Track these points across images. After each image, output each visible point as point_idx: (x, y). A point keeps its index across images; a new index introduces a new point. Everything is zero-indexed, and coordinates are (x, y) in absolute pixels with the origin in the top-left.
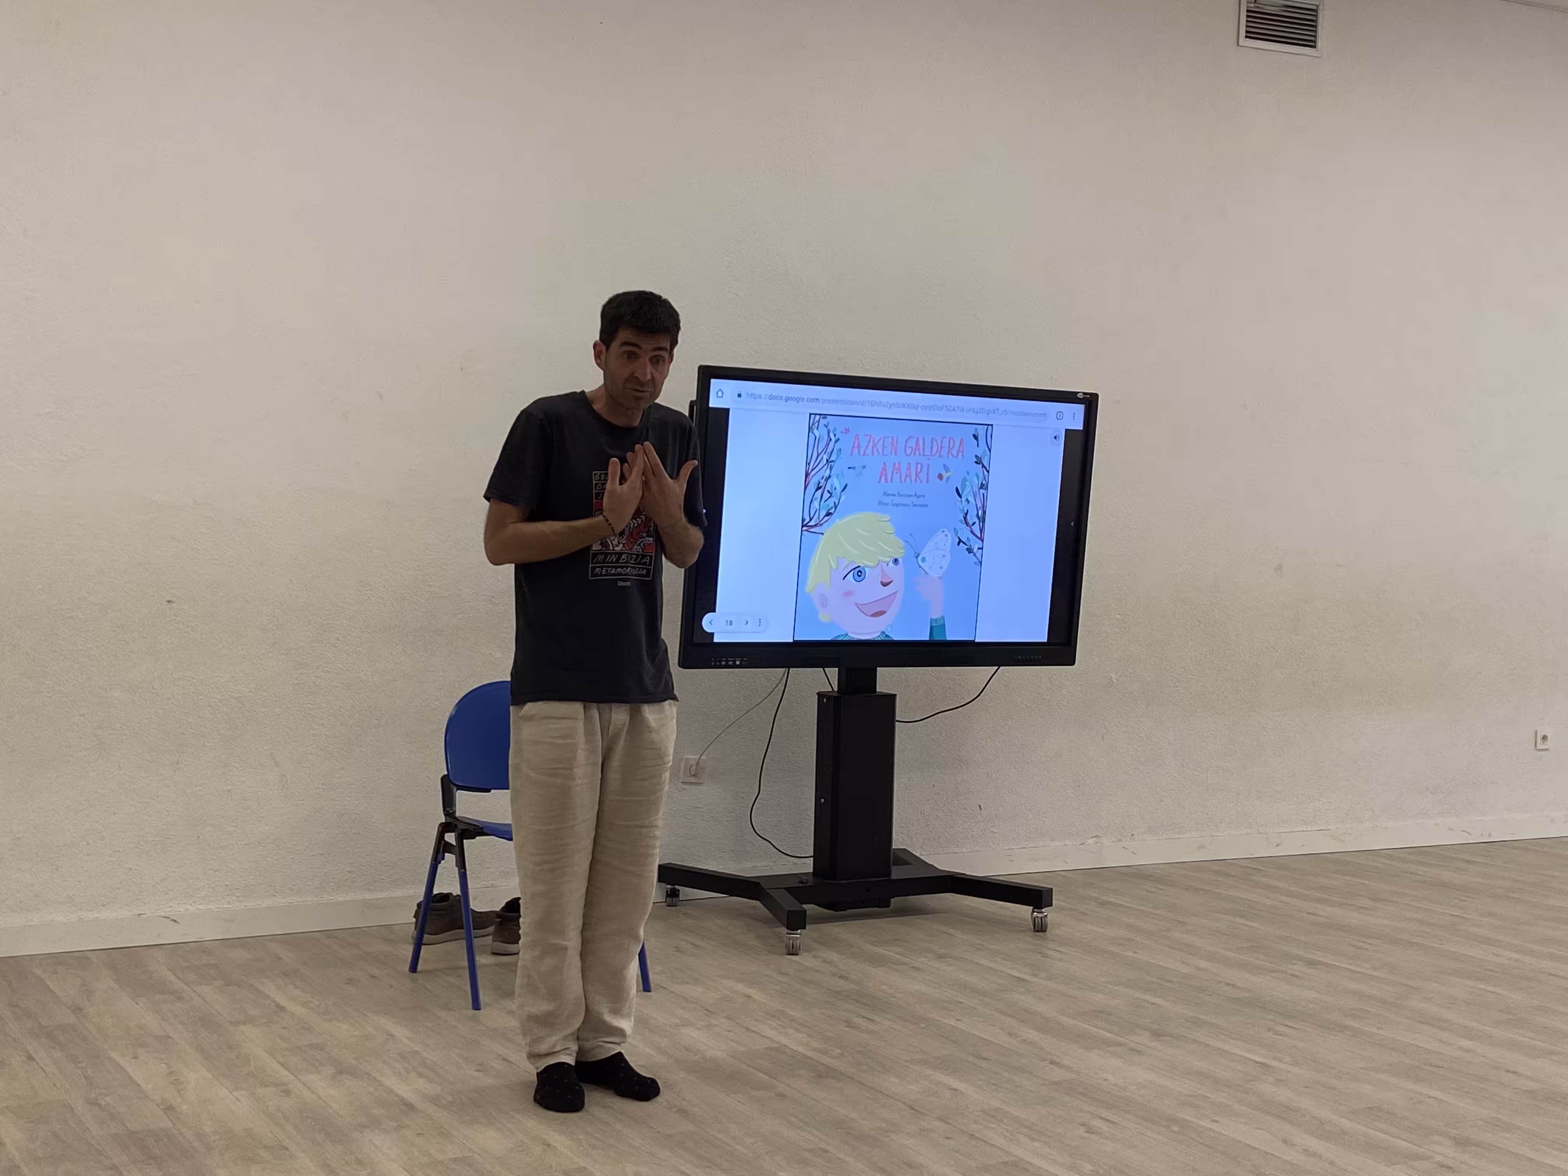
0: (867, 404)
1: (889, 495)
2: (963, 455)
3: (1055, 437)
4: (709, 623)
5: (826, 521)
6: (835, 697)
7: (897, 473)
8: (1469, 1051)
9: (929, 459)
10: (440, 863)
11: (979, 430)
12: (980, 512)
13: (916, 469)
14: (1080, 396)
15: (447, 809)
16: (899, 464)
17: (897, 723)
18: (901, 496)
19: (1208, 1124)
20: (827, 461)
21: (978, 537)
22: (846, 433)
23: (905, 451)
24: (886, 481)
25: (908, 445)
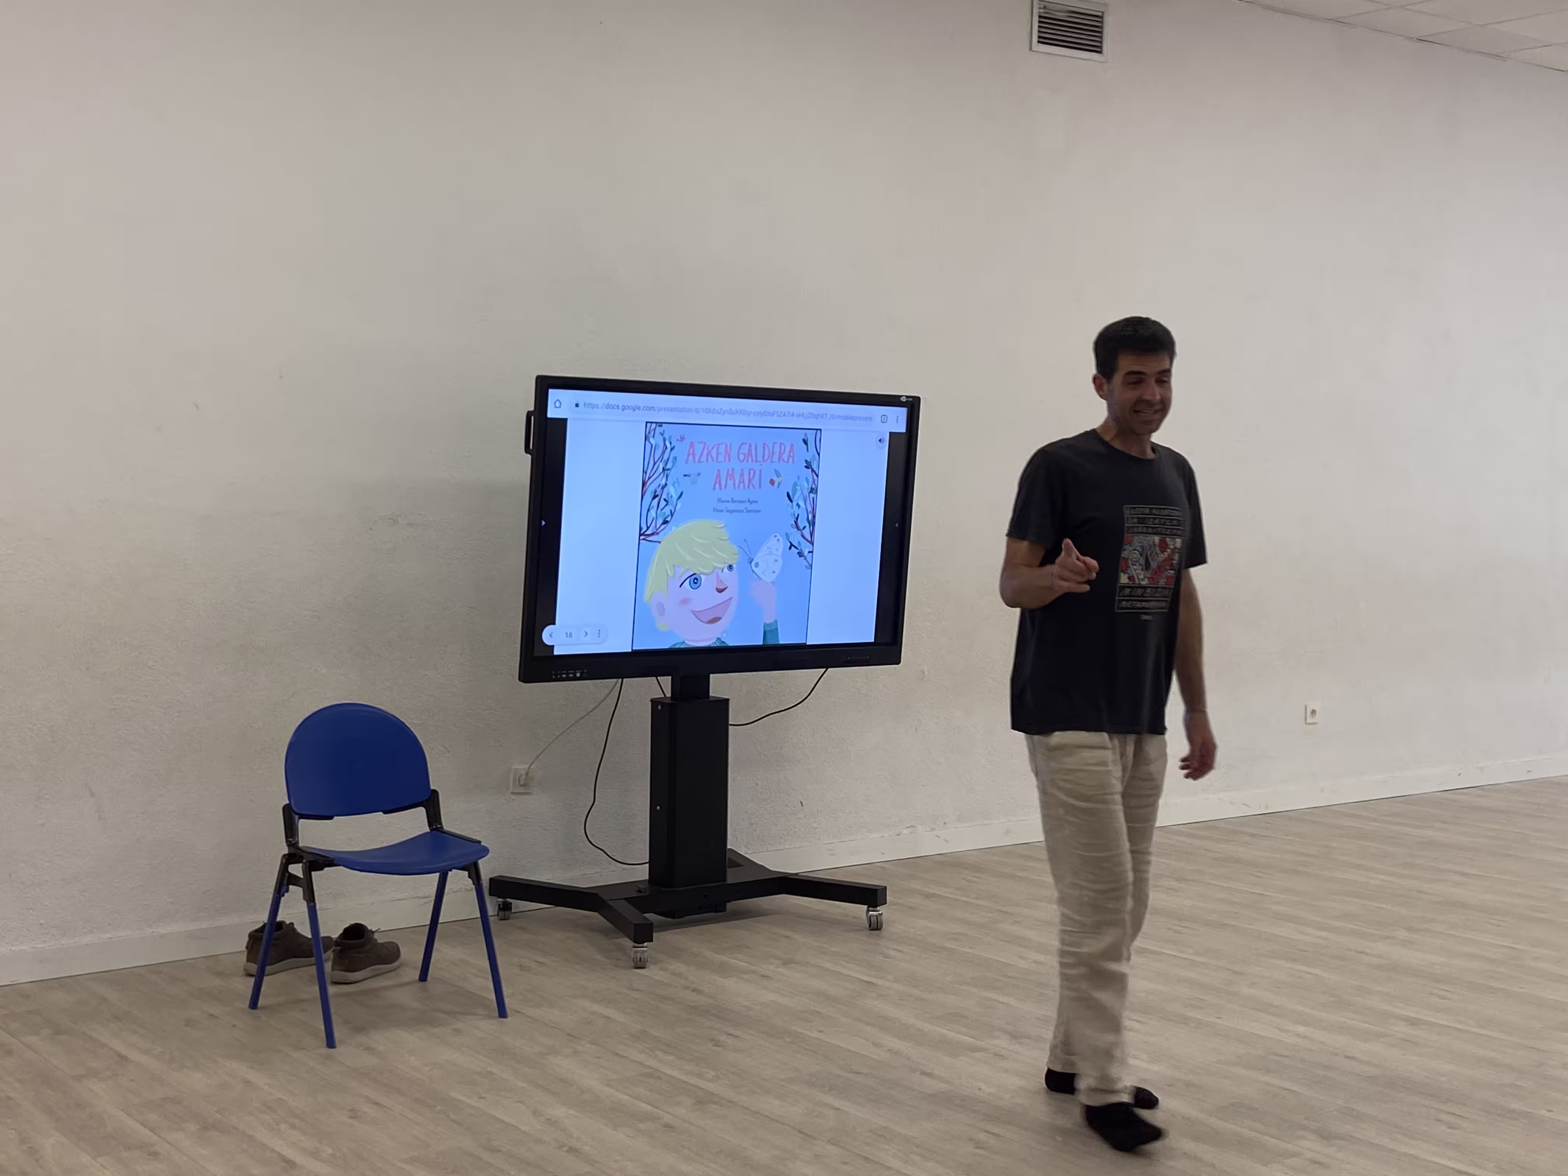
0: (704, 412)
1: (723, 502)
2: (793, 461)
3: (880, 441)
4: (548, 636)
6: (669, 704)
7: (730, 480)
9: (761, 465)
10: (283, 895)
11: (808, 435)
12: (810, 516)
14: (903, 399)
15: (290, 839)
16: (733, 470)
17: (730, 727)
18: (734, 501)
20: (664, 469)
21: (807, 540)
22: (681, 441)
23: (738, 457)
24: (721, 489)
25: (741, 451)
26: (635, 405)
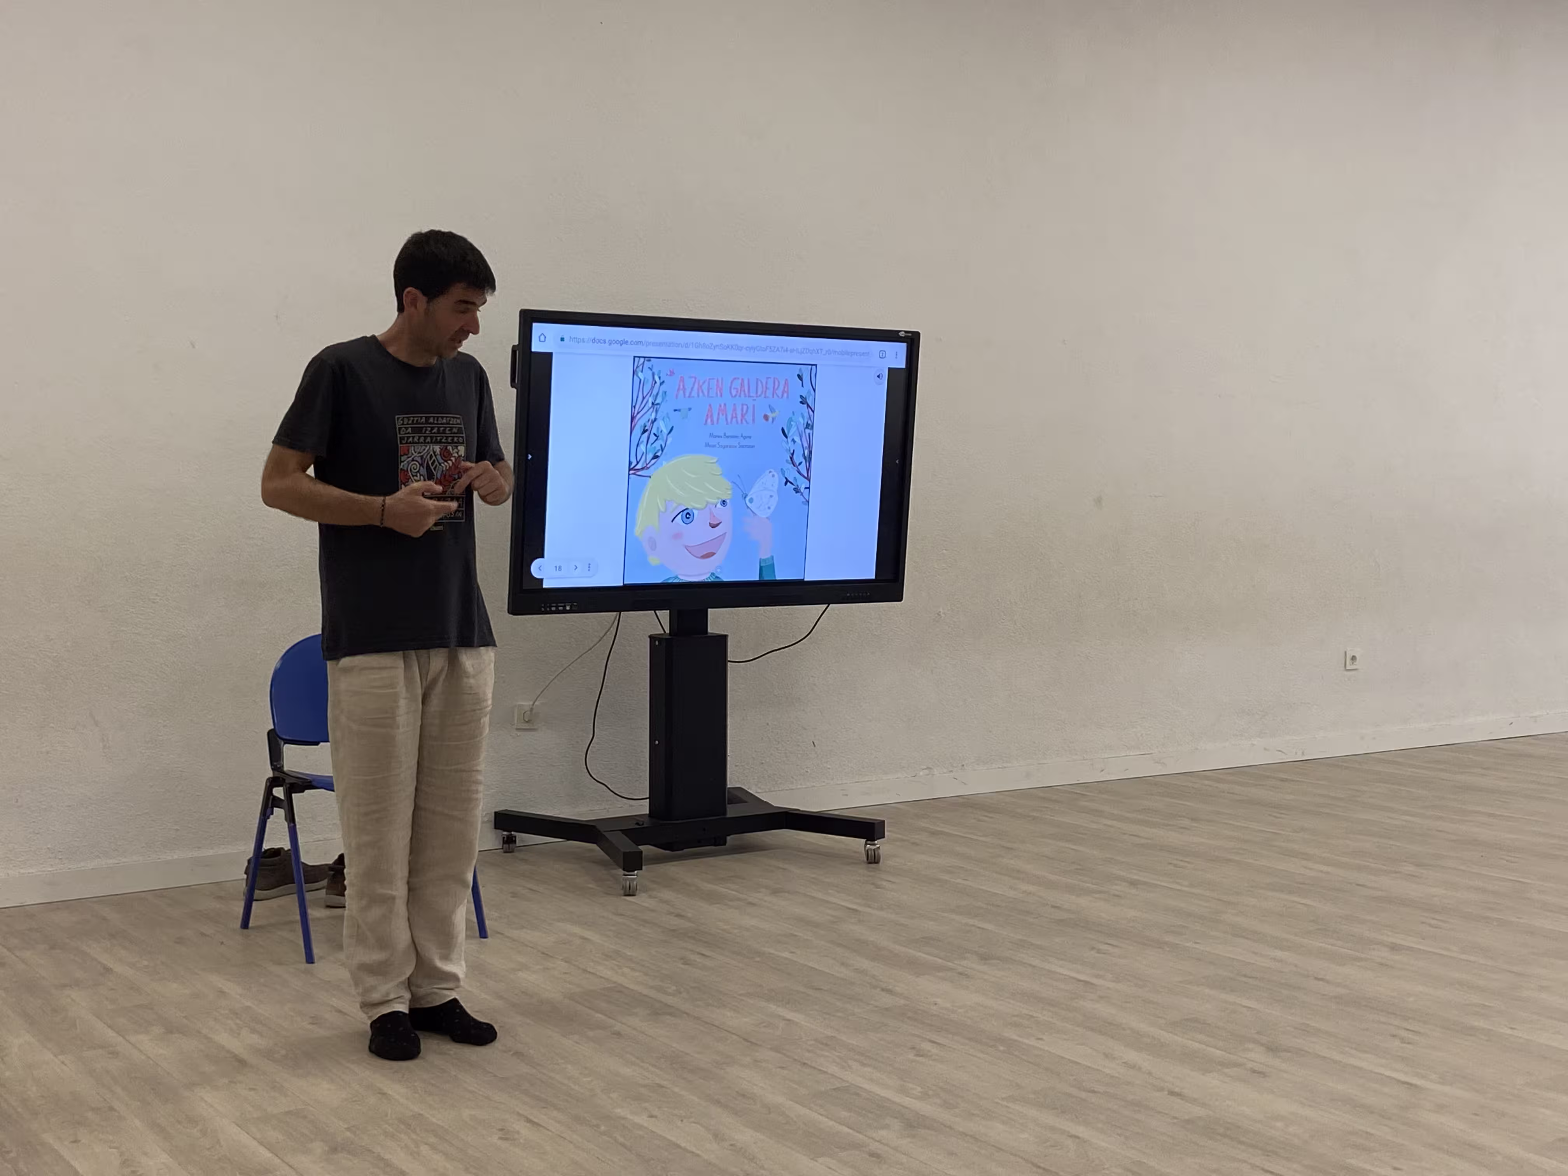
0: (691, 346)
1: (716, 437)
2: (788, 397)
3: (878, 376)
4: (537, 568)
5: (653, 464)
6: (666, 639)
7: (723, 415)
8: (1281, 961)
9: (754, 400)
10: (268, 818)
11: (803, 371)
12: (806, 452)
13: (742, 411)
14: (902, 334)
15: (275, 763)
16: (725, 405)
17: (729, 663)
18: (728, 437)
19: (1032, 1042)
20: (653, 404)
21: (804, 476)
22: (671, 375)
23: (730, 392)
24: (712, 423)
25: (733, 387)
26: (623, 339)
